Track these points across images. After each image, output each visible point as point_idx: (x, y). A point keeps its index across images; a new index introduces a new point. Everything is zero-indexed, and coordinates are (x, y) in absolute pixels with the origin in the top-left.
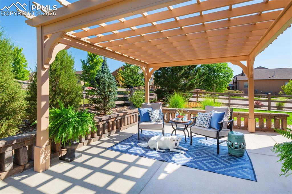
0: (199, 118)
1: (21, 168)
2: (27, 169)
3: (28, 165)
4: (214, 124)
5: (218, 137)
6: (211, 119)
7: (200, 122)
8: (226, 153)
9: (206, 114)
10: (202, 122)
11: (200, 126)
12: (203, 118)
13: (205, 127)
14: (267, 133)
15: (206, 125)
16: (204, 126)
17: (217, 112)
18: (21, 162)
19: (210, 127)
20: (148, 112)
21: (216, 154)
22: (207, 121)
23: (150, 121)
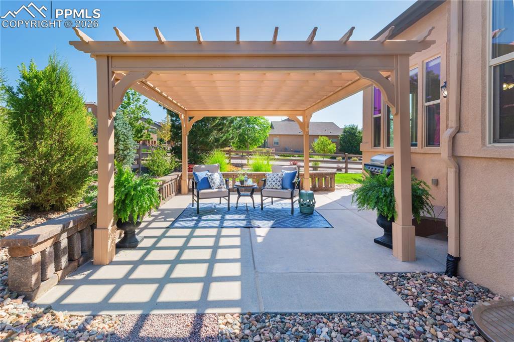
0: (270, 179)
1: (76, 264)
2: (81, 265)
3: (81, 259)
4: (287, 184)
5: (292, 197)
6: (283, 179)
7: (271, 184)
8: (299, 213)
9: (278, 175)
10: (274, 184)
11: (272, 188)
12: (274, 179)
13: (277, 189)
14: (320, 192)
15: (279, 186)
16: (277, 187)
17: (289, 172)
18: (75, 255)
19: (283, 188)
20: (207, 176)
21: (290, 214)
22: (279, 181)
23: (210, 187)
